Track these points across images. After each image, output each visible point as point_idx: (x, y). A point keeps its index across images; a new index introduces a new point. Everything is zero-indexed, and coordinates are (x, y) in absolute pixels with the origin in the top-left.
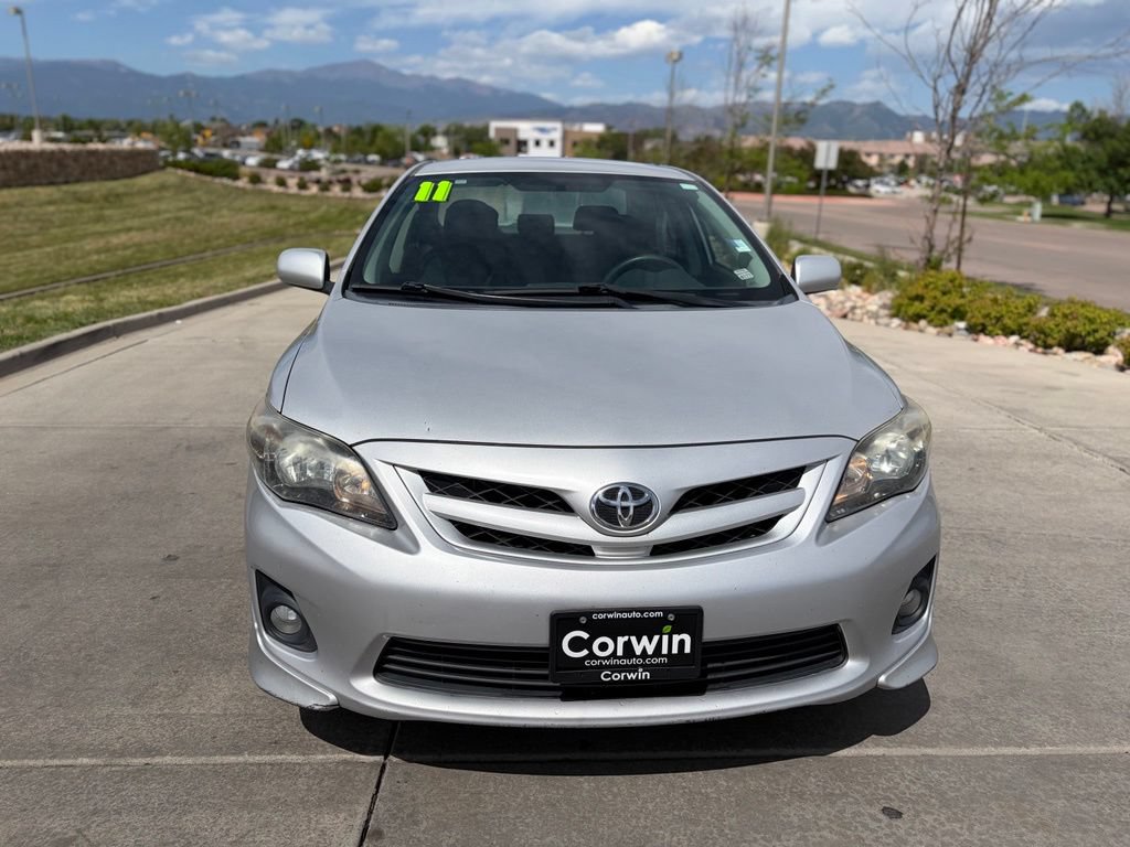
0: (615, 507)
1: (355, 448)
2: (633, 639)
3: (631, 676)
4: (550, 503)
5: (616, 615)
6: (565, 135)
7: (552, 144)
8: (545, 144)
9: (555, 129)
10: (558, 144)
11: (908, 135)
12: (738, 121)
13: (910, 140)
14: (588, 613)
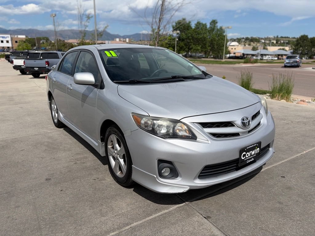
0: (245, 123)
1: (180, 120)
2: (252, 151)
3: (251, 160)
4: (230, 125)
5: (250, 147)
6: (12, 39)
7: (8, 42)
8: (5, 42)
9: (8, 37)
10: (10, 42)
11: (115, 39)
12: (83, 35)
13: (116, 40)
14: (246, 148)
